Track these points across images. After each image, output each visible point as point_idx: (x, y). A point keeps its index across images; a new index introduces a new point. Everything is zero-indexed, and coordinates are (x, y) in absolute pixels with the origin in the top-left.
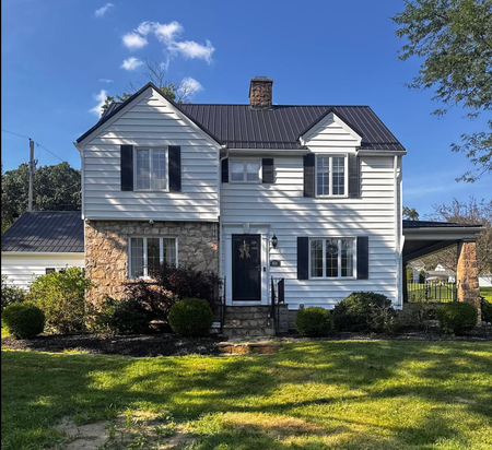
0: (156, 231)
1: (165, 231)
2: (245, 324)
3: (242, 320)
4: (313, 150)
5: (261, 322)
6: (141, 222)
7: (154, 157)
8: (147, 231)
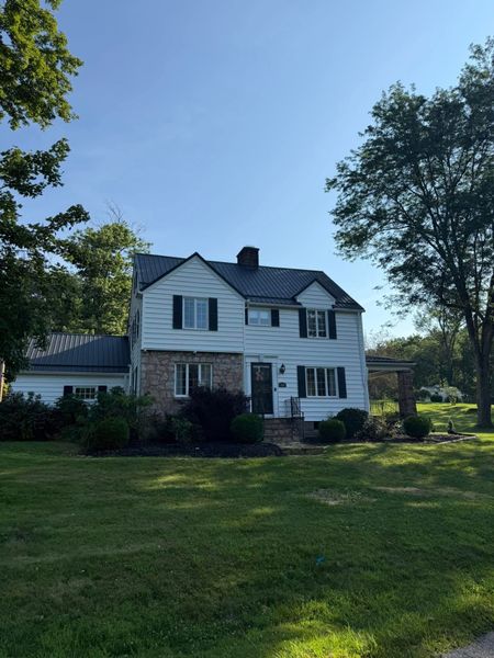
0: (196, 359)
1: (204, 359)
2: (276, 433)
3: (273, 430)
4: (304, 305)
5: (287, 431)
6: (185, 353)
7: (198, 305)
8: (190, 359)
